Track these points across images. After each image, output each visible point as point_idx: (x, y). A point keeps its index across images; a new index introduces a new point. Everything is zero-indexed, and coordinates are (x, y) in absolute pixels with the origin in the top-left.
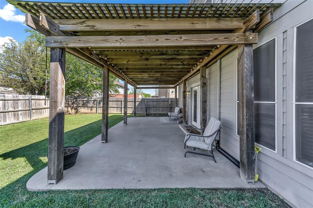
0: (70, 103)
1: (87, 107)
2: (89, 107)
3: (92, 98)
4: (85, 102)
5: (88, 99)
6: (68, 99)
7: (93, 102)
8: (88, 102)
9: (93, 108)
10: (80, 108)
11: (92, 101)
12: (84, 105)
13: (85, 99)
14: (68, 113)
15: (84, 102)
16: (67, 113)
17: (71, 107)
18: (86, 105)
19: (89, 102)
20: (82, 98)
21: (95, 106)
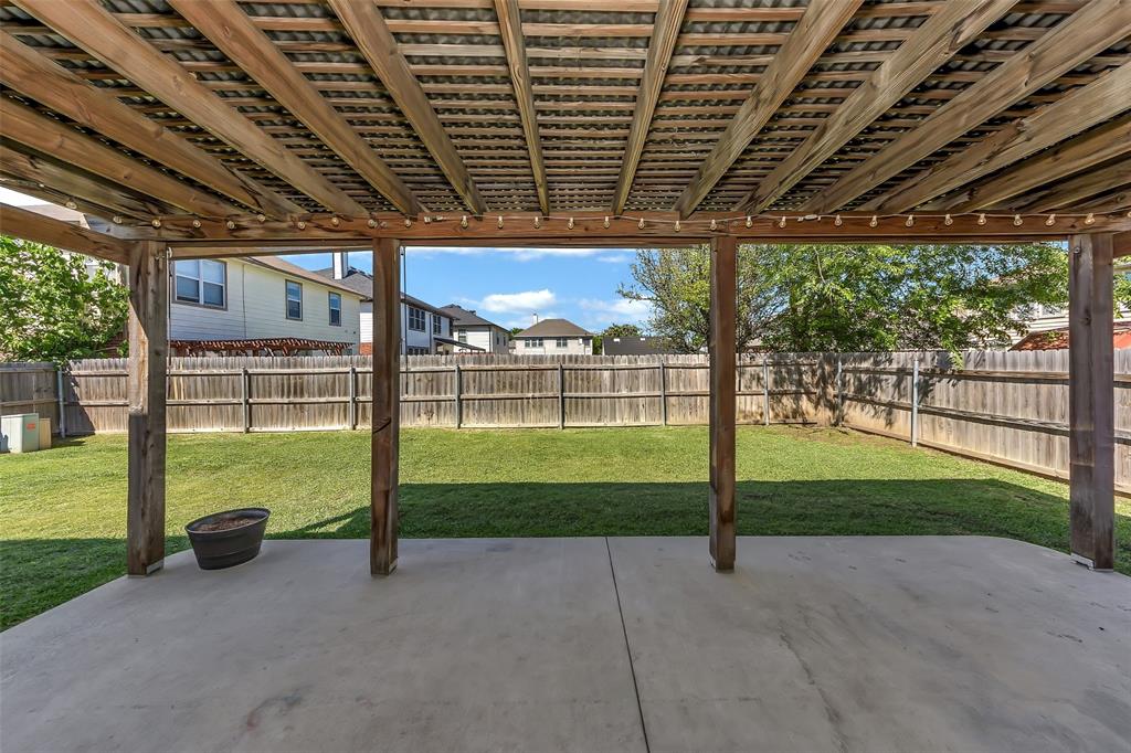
0: (807, 378)
1: (872, 402)
2: (880, 404)
3: (891, 361)
4: (864, 377)
5: (876, 363)
6: (798, 365)
7: (895, 378)
8: (875, 377)
9: (895, 410)
10: (850, 406)
11: (891, 373)
12: (863, 395)
13: (865, 365)
14: (800, 420)
15: (860, 380)
16: (794, 417)
17: (813, 396)
18: (870, 394)
19: (880, 381)
20: (855, 360)
21: (903, 401)
